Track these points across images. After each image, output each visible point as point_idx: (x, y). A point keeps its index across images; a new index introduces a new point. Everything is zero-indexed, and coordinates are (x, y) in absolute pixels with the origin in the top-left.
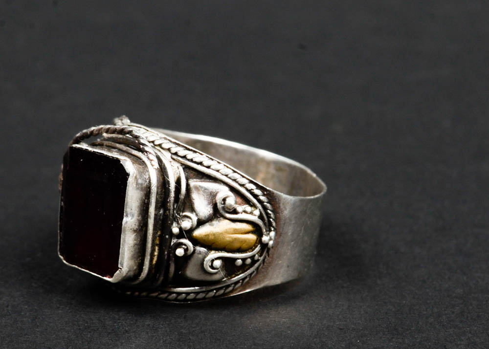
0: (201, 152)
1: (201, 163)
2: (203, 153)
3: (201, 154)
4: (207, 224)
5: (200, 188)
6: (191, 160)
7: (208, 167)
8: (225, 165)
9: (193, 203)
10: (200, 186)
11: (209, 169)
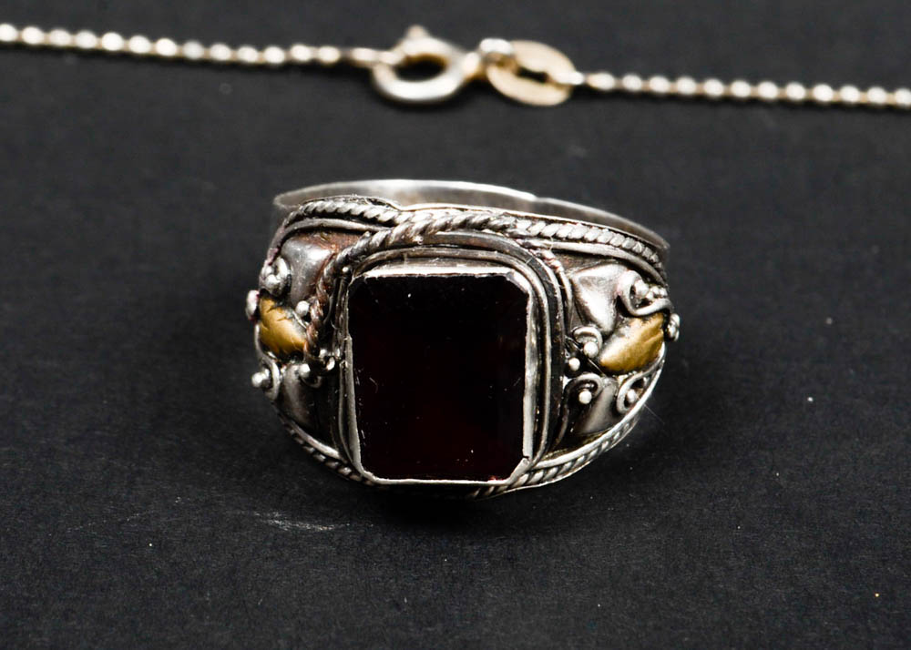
0: (572, 221)
1: (583, 240)
2: (576, 221)
3: (574, 223)
4: (614, 335)
5: (590, 281)
6: (568, 240)
7: (595, 242)
8: (610, 230)
9: (587, 309)
10: (589, 278)
11: (597, 245)
